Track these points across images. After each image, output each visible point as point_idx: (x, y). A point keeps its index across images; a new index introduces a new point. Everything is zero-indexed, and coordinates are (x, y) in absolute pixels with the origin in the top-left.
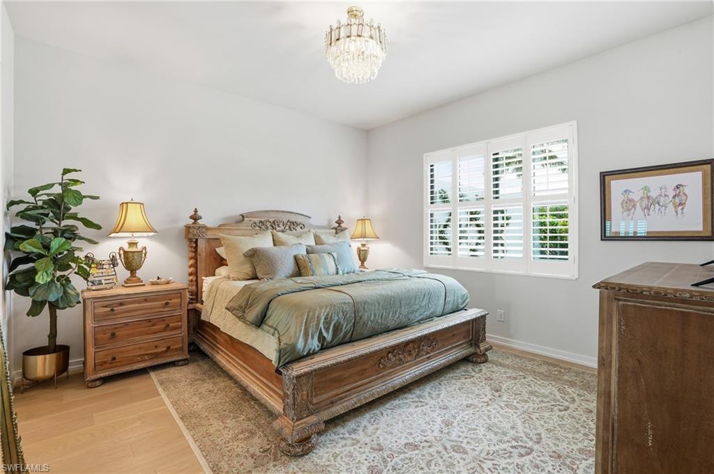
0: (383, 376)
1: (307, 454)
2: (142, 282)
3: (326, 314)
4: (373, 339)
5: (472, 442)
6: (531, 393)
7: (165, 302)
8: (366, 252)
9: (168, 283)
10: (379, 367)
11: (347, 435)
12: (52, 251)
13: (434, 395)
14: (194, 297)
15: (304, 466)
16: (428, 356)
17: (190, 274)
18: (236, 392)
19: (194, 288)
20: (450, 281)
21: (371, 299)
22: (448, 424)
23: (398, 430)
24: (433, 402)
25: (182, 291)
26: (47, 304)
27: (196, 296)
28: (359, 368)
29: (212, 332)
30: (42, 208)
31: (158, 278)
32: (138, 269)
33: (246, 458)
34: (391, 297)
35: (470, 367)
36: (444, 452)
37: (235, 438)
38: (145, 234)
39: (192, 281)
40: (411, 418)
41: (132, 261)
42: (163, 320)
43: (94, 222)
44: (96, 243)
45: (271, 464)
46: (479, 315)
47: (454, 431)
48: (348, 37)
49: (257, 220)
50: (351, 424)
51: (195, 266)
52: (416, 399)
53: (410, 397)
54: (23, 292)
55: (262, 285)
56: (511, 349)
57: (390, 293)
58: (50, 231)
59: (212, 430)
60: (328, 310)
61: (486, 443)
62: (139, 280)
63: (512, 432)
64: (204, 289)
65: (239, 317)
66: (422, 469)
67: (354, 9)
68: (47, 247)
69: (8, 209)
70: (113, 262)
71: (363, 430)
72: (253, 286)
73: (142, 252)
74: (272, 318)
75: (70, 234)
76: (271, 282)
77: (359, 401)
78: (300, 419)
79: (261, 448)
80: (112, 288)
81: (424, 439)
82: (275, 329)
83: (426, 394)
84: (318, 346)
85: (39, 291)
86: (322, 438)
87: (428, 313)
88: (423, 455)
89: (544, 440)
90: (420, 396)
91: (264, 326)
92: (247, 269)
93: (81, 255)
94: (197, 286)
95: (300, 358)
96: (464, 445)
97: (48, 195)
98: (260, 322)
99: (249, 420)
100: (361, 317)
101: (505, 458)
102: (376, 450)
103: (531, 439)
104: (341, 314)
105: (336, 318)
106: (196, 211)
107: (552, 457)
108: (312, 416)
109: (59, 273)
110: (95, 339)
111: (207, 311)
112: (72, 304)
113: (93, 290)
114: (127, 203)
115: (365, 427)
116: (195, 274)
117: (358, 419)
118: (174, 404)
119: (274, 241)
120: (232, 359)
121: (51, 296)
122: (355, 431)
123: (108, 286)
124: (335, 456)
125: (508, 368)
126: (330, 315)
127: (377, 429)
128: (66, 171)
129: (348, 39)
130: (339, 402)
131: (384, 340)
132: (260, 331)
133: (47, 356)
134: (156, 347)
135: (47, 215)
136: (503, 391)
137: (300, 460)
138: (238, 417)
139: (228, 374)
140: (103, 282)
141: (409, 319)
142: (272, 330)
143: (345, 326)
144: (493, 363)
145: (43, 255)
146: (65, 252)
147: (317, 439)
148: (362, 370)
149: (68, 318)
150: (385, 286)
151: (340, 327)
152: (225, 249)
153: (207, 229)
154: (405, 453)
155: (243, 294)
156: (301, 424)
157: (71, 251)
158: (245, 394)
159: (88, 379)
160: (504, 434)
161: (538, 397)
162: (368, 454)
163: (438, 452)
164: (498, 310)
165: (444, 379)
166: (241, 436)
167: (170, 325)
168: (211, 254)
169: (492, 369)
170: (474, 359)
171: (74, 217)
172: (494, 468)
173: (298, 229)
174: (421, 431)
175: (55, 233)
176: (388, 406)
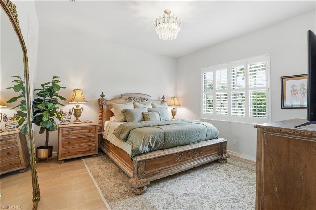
0: (177, 165)
1: (142, 194)
2: (80, 122)
3: (152, 136)
4: (172, 149)
5: (213, 195)
6: (245, 177)
7: (89, 130)
8: (175, 112)
9: (91, 123)
10: (175, 161)
11: (159, 188)
12: (48, 108)
13: (200, 175)
14: (101, 129)
15: (140, 198)
16: (198, 158)
17: (100, 119)
18: (116, 169)
19: (101, 125)
20: (210, 125)
21: (172, 132)
22: (204, 187)
23: (182, 188)
24: (199, 178)
25: (96, 126)
26: (46, 130)
27: (102, 129)
28: (166, 161)
29: (107, 143)
30: (45, 92)
31: (87, 120)
32: (79, 117)
33: (118, 193)
34: (181, 131)
35: (218, 165)
36: (200, 198)
37: (114, 186)
38: (82, 102)
39: (100, 122)
40: (188, 184)
41: (77, 113)
42: (88, 137)
43: (64, 97)
44: (64, 106)
45: (127, 197)
46: (223, 141)
47: (206, 190)
48: (164, 22)
49: (127, 97)
50: (162, 184)
51: (102, 116)
52: (192, 176)
53: (189, 176)
54: (38, 124)
55: (128, 124)
56: (239, 158)
57: (181, 129)
58: (48, 101)
59: (105, 182)
60: (153, 135)
61: (219, 196)
62: (80, 121)
63: (232, 193)
64: (105, 126)
65: (118, 137)
66: (189, 204)
67: (167, 10)
68: (47, 107)
69: (34, 92)
70: (70, 113)
71: (167, 187)
72: (124, 125)
73: (81, 109)
74: (131, 137)
75: (55, 102)
76: (132, 123)
77: (165, 175)
78: (139, 179)
79: (124, 190)
80: (69, 124)
81: (192, 192)
82: (132, 142)
83: (196, 175)
84: (148, 150)
85: (44, 124)
86: (149, 189)
87: (198, 139)
88: (190, 199)
89: (246, 197)
90: (193, 175)
91: (127, 141)
92: (122, 118)
93: (58, 110)
94: (102, 124)
95: (141, 154)
96: (209, 196)
97: (48, 87)
98: (126, 139)
99: (120, 179)
100: (167, 139)
101: (227, 203)
102: (171, 195)
103: (240, 196)
104: (159, 137)
105: (157, 139)
106: (103, 93)
107: (249, 204)
108: (145, 179)
109: (50, 117)
110: (62, 144)
111: (106, 135)
112: (54, 129)
113: (62, 124)
114: (76, 90)
115: (168, 186)
116: (102, 119)
117: (165, 183)
118: (91, 171)
119: (134, 106)
120: (115, 155)
121: (47, 126)
122: (163, 187)
123: (67, 123)
124: (153, 196)
125: (236, 166)
126: (154, 137)
127: (173, 187)
128: (54, 77)
129: (163, 23)
130: (157, 174)
131: (177, 149)
132: (126, 143)
133: (45, 149)
134: (85, 148)
135: (47, 94)
136: (232, 175)
137: (139, 196)
138: (116, 178)
139: (113, 161)
140: (66, 121)
141: (189, 141)
142: (130, 143)
143: (160, 142)
144: (230, 164)
145: (45, 110)
146: (53, 109)
147: (147, 189)
148: (167, 162)
149: (53, 135)
150: (179, 126)
151: (158, 143)
152: (114, 109)
153: (107, 101)
154: (183, 197)
155: (120, 128)
156: (140, 181)
157: (55, 109)
158: (120, 170)
159: (59, 160)
160: (228, 193)
161: (247, 179)
162: (167, 196)
163: (197, 198)
164: (234, 140)
165: (205, 169)
166: (117, 185)
167: (91, 140)
168: (108, 111)
169: (229, 166)
170: (221, 161)
171: (56, 95)
172: (221, 206)
173: (145, 101)
174: (191, 189)
175: (49, 101)
176: (179, 178)
